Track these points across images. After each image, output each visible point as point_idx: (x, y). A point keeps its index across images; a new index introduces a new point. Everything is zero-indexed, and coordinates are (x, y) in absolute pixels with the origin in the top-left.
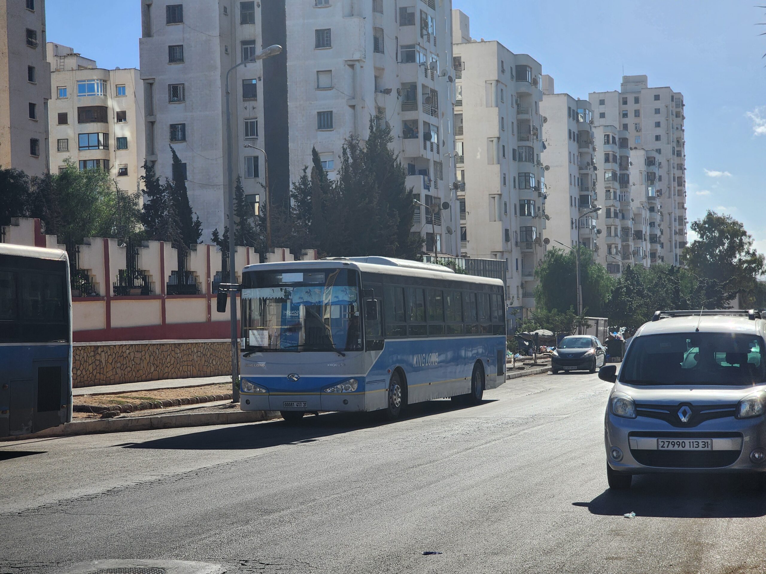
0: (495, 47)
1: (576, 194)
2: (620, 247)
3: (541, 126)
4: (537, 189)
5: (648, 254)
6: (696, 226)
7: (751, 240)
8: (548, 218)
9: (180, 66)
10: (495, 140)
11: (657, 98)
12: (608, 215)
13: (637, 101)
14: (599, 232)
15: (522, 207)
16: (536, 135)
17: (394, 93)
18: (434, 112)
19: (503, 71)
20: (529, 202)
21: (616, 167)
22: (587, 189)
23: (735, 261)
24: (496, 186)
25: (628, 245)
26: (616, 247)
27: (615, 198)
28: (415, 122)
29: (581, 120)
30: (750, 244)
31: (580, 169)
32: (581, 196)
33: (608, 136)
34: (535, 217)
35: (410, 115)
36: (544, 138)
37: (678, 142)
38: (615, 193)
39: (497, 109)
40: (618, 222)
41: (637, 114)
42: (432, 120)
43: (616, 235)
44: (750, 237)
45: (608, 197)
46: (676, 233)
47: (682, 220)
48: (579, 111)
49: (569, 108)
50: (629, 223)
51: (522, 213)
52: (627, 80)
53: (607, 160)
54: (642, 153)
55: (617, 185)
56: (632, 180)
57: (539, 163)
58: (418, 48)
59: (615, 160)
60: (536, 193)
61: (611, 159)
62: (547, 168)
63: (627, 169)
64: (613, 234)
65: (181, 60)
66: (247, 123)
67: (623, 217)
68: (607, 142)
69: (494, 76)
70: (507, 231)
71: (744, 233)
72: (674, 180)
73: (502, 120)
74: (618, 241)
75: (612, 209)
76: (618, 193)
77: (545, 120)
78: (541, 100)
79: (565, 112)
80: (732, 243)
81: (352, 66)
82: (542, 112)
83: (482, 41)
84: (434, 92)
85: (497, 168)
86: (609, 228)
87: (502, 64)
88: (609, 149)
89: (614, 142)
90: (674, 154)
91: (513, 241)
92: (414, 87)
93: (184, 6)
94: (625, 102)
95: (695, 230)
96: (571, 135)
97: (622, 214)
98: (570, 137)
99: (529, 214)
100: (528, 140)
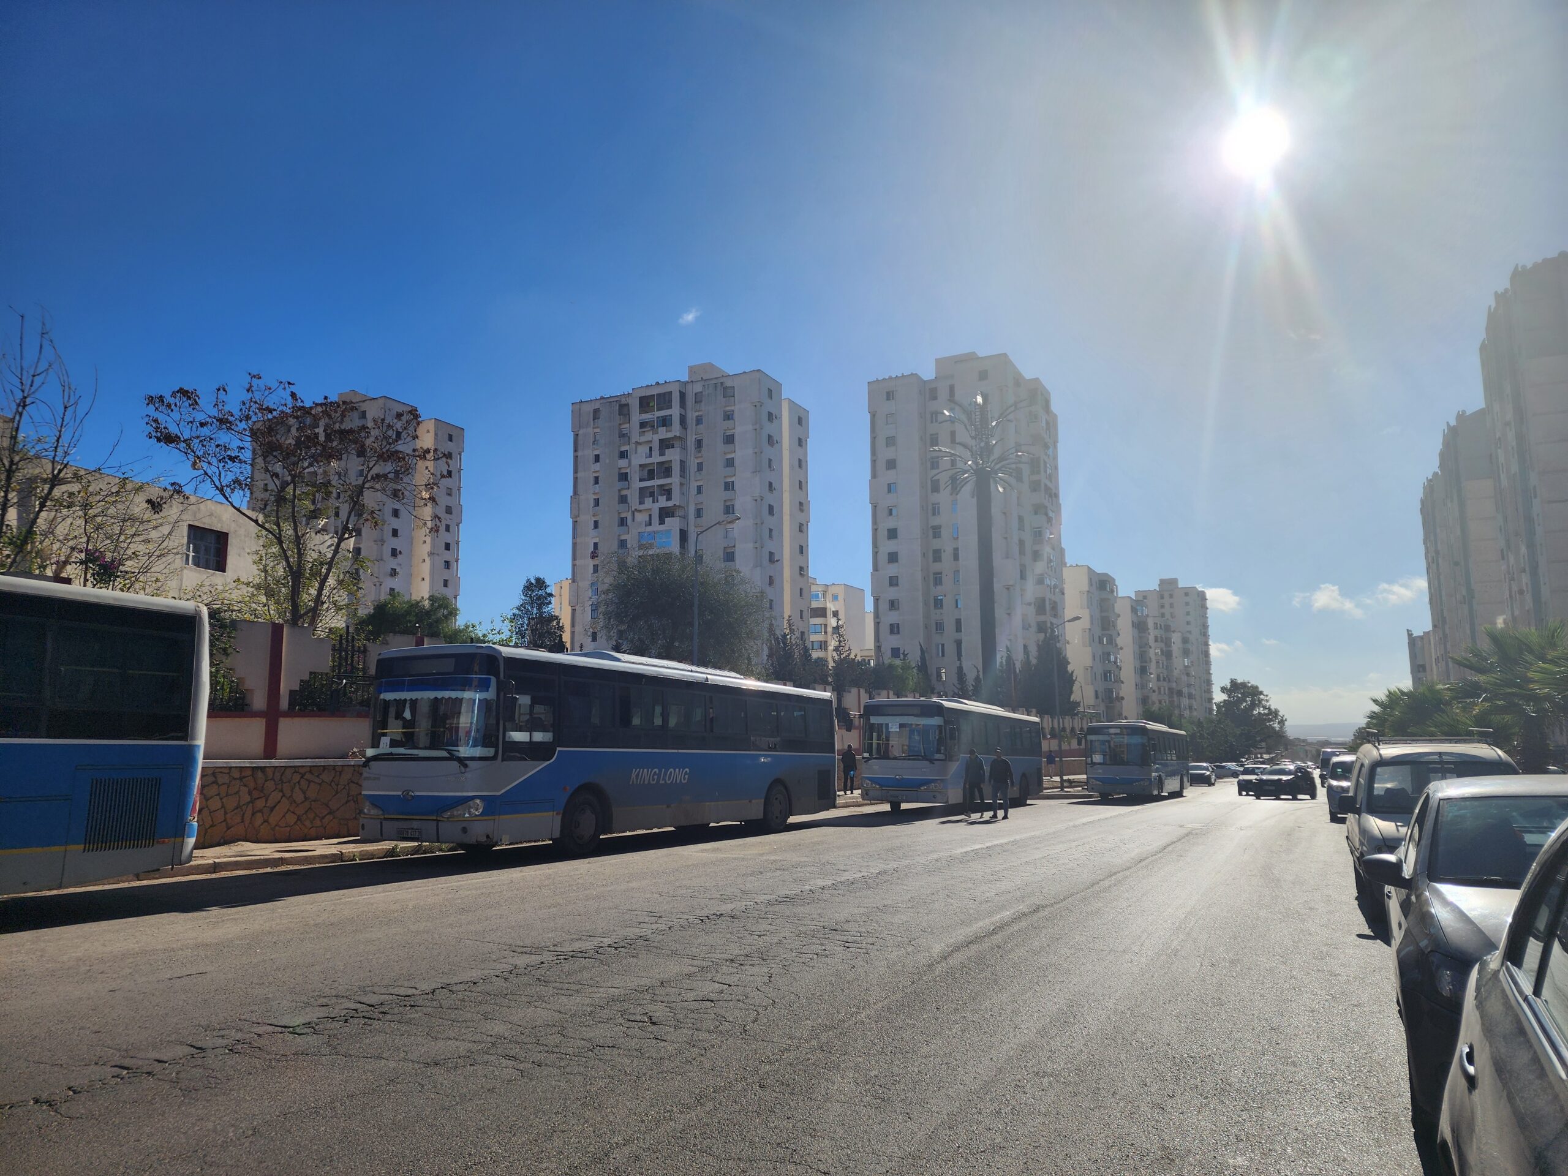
0: (1086, 570)
1: (1138, 666)
2: (1167, 701)
3: (1117, 620)
4: (1115, 662)
5: (1187, 707)
6: (1223, 689)
7: (1268, 698)
8: (1122, 682)
9: (896, 588)
10: (1087, 630)
11: (1187, 594)
12: (1158, 679)
13: (1171, 596)
14: (1154, 691)
15: (1105, 675)
16: (1113, 626)
17: (1033, 605)
18: (1055, 616)
19: (1091, 585)
20: (1110, 672)
21: (1163, 645)
22: (1146, 662)
23: (1255, 712)
24: (1089, 662)
25: (1173, 701)
26: (1165, 702)
27: (1163, 667)
28: (1045, 622)
29: (1139, 614)
30: (1267, 701)
31: (1140, 647)
32: (1141, 666)
33: (1157, 624)
34: (1114, 682)
35: (1042, 618)
36: (1118, 628)
37: (1204, 625)
38: (1163, 663)
39: (1088, 610)
40: (1165, 684)
41: (1172, 606)
42: (1054, 621)
43: (1165, 694)
44: (1267, 696)
45: (1158, 667)
46: (1205, 692)
47: (1209, 683)
48: (1138, 608)
49: (1132, 606)
50: (1174, 685)
51: (1106, 680)
52: (1163, 582)
53: (1156, 641)
54: (1179, 634)
55: (1164, 658)
56: (1174, 655)
57: (1116, 645)
58: (1046, 575)
59: (1162, 641)
60: (1115, 666)
61: (1159, 640)
62: (1121, 649)
63: (1170, 646)
64: (1162, 693)
65: (897, 585)
66: (937, 623)
67: (1169, 681)
68: (1156, 628)
69: (1086, 588)
70: (1096, 691)
71: (1261, 693)
72: (1202, 653)
73: (1091, 617)
74: (1166, 698)
75: (1161, 675)
76: (1165, 663)
77: (1119, 616)
78: (1116, 602)
79: (1129, 607)
80: (1253, 701)
81: (1008, 589)
82: (1117, 610)
83: (1077, 565)
84: (1055, 603)
85: (1089, 649)
86: (1159, 689)
87: (1090, 580)
88: (1158, 632)
89: (1161, 628)
90: (1201, 634)
91: (1100, 699)
92: (1043, 600)
93: (899, 554)
94: (1162, 597)
95: (1223, 692)
96: (1134, 625)
97: (1167, 679)
98: (1133, 626)
99: (1111, 680)
100: (1108, 630)
